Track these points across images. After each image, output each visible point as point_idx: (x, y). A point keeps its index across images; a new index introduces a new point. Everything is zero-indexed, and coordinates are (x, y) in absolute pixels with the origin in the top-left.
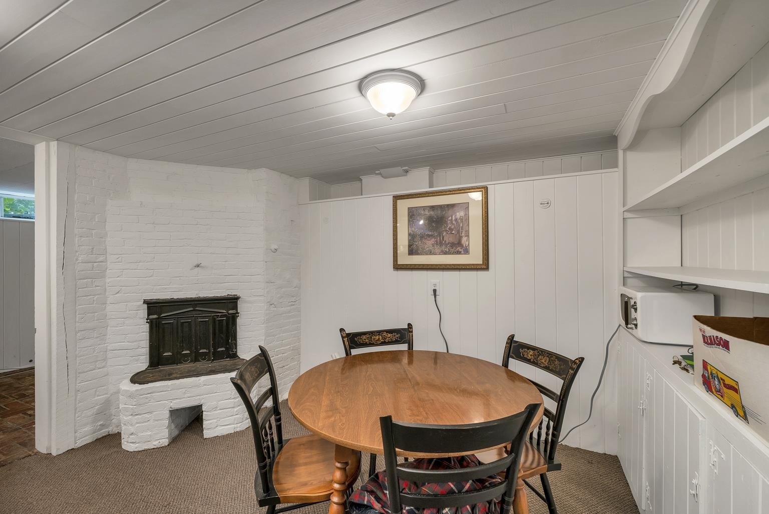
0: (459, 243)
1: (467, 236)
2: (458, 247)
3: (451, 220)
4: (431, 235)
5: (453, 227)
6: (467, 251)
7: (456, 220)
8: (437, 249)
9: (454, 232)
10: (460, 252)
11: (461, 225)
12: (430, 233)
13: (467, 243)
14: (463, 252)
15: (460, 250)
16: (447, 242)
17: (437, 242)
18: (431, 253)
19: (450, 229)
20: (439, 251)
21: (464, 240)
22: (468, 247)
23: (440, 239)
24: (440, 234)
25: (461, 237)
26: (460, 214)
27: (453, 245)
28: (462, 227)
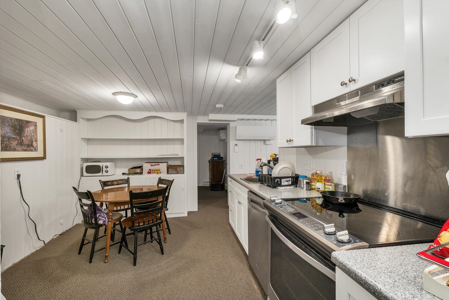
0: (32, 145)
1: (36, 141)
2: (30, 146)
3: (28, 130)
4: (15, 138)
5: (28, 135)
6: (36, 150)
7: (30, 131)
8: (19, 148)
9: (28, 138)
10: (33, 150)
11: (33, 134)
12: (15, 137)
13: (36, 145)
14: (34, 150)
15: (32, 149)
16: (25, 144)
17: (19, 143)
18: (15, 150)
19: (26, 135)
20: (21, 149)
21: (34, 143)
22: (36, 148)
23: (21, 141)
24: (21, 137)
25: (32, 141)
26: (32, 128)
27: (28, 146)
28: (33, 136)
